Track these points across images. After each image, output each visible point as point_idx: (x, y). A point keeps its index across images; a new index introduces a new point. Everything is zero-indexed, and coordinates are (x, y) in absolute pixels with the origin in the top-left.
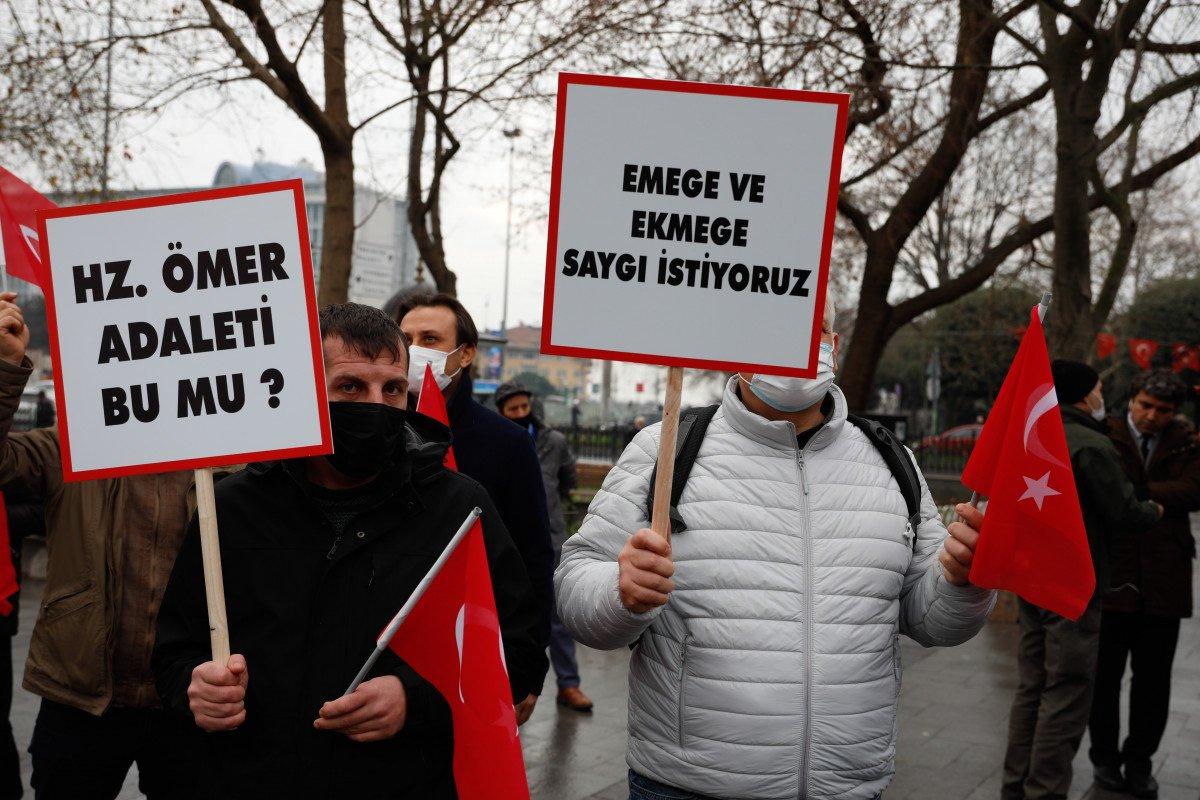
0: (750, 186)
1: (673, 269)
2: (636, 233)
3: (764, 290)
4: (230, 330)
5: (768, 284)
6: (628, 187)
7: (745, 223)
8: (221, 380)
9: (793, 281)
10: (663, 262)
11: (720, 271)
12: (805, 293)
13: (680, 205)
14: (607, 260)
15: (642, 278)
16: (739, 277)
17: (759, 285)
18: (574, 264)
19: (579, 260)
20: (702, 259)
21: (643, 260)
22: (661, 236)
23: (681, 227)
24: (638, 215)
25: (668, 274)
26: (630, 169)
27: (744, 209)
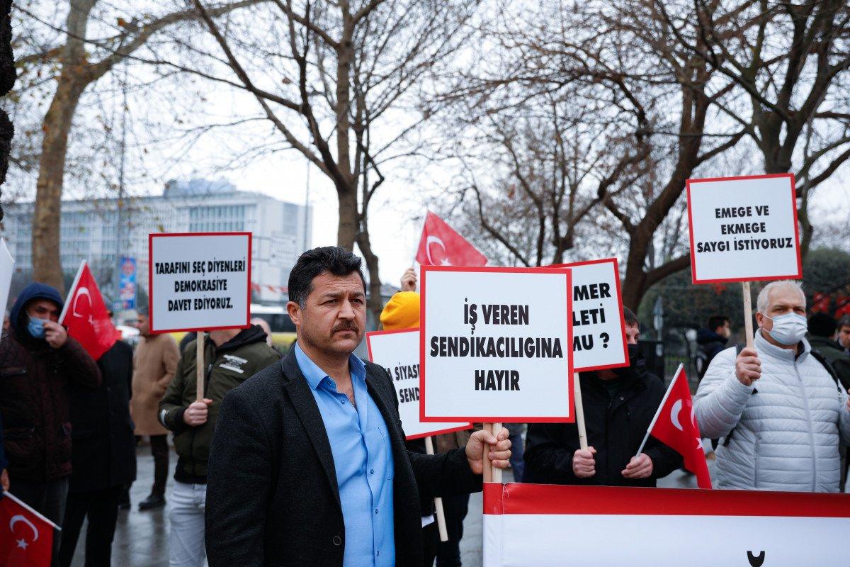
0: (763, 210)
1: (740, 244)
2: (724, 233)
3: (776, 247)
4: (587, 317)
5: (777, 245)
6: (718, 217)
7: (764, 224)
8: (584, 338)
9: (786, 242)
10: (735, 242)
11: (757, 243)
12: (791, 246)
13: (738, 220)
14: (714, 245)
15: (728, 249)
16: (765, 244)
17: (773, 245)
18: (701, 248)
19: (703, 246)
20: (750, 239)
21: (728, 243)
22: (733, 232)
23: (740, 228)
24: (723, 226)
25: (738, 246)
26: (717, 210)
27: (762, 218)
